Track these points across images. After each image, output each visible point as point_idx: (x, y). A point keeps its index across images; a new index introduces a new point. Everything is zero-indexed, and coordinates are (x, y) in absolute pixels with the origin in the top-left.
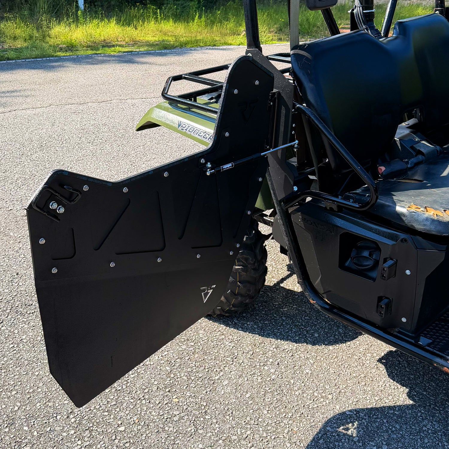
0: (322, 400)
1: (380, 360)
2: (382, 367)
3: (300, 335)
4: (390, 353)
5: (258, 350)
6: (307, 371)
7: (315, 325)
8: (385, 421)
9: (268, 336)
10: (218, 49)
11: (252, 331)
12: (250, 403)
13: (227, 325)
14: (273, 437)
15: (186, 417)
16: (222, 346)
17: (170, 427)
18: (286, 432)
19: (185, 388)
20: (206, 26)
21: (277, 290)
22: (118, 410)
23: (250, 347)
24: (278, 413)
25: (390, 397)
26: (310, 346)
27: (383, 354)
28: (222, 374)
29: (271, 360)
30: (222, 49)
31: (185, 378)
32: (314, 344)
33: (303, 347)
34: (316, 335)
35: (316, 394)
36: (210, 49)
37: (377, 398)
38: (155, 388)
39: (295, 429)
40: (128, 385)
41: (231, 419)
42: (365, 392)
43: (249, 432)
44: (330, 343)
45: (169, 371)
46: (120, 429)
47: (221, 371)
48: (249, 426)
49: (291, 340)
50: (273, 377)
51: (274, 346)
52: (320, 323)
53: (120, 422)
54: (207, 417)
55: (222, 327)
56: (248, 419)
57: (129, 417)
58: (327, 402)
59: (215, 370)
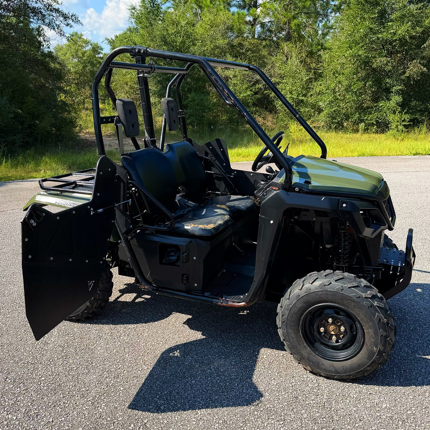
0: (157, 345)
1: (184, 323)
2: (186, 326)
3: (136, 320)
4: (189, 319)
5: (114, 331)
6: (146, 335)
7: (144, 315)
8: (193, 347)
9: (118, 324)
10: (26, 181)
11: (108, 323)
12: (117, 354)
13: (91, 323)
14: (135, 365)
15: (81, 367)
16: (91, 333)
17: (72, 373)
18: (141, 361)
19: (75, 355)
20: (12, 167)
21: (116, 302)
22: (37, 371)
23: (109, 331)
24: (134, 355)
25: (193, 337)
26: (144, 324)
27: (185, 321)
28: (95, 345)
29: (123, 334)
30: (29, 181)
31: (74, 351)
32: (146, 323)
33: (140, 325)
34: (146, 319)
35: (153, 343)
36: (20, 181)
37: (186, 339)
38: (56, 359)
39: (146, 359)
40: (38, 360)
41: (108, 362)
42: (179, 337)
43: (120, 366)
44: (155, 321)
45: (62, 350)
46: (42, 379)
47: (95, 344)
48: (120, 364)
49: (132, 323)
50: (127, 341)
51: (123, 328)
52: (147, 313)
53: (40, 377)
54: (93, 364)
55: (88, 325)
56: (118, 361)
57: (45, 373)
58: (161, 345)
59: (91, 344)
